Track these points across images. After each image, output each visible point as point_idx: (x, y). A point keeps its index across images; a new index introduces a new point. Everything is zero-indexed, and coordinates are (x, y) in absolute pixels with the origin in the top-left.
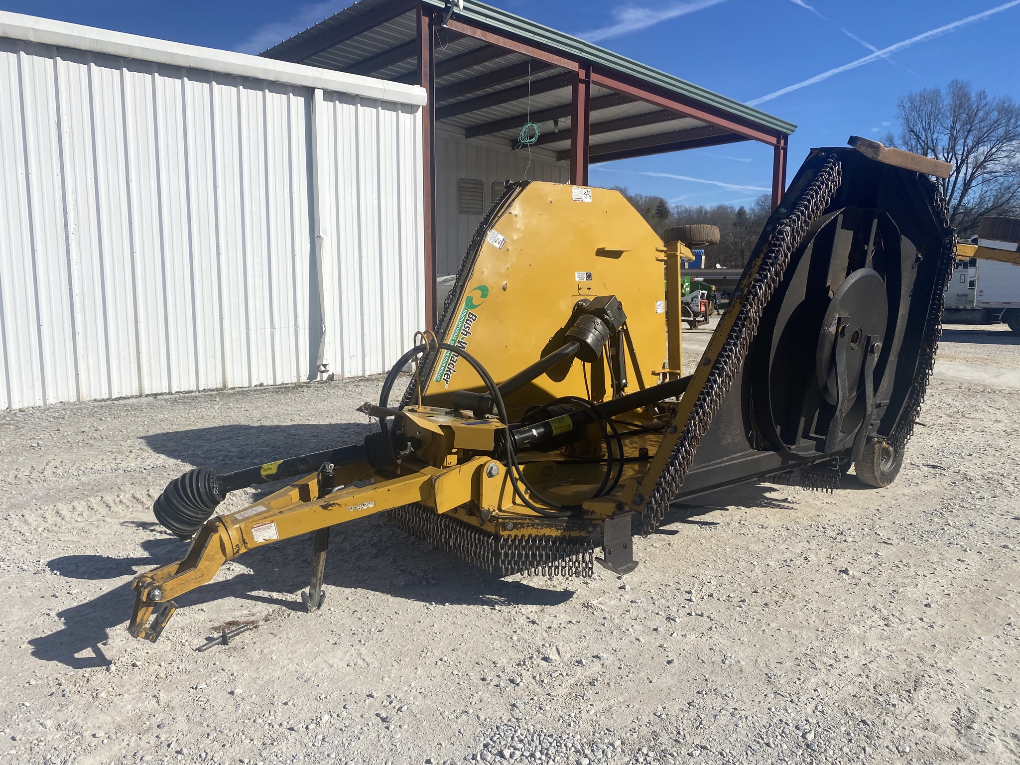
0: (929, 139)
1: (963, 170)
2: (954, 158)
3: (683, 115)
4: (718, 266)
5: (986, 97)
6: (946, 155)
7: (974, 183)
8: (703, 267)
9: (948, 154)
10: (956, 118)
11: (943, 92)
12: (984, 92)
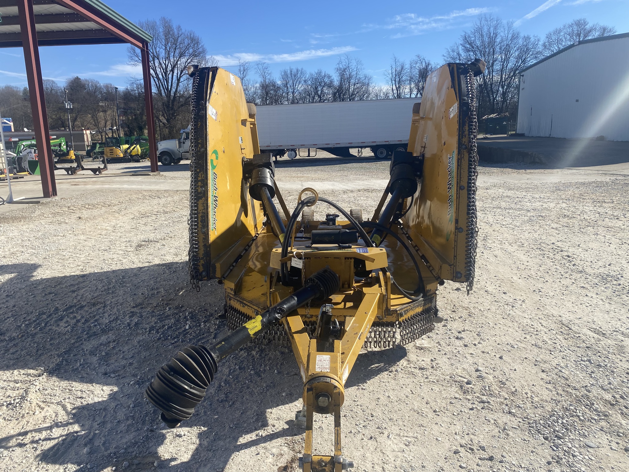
0: (154, 51)
1: (176, 71)
2: (169, 64)
3: (89, 19)
4: (26, 130)
5: (181, 29)
6: (164, 62)
7: (182, 79)
8: (13, 130)
9: (166, 61)
10: (167, 40)
11: (158, 23)
12: (180, 27)
